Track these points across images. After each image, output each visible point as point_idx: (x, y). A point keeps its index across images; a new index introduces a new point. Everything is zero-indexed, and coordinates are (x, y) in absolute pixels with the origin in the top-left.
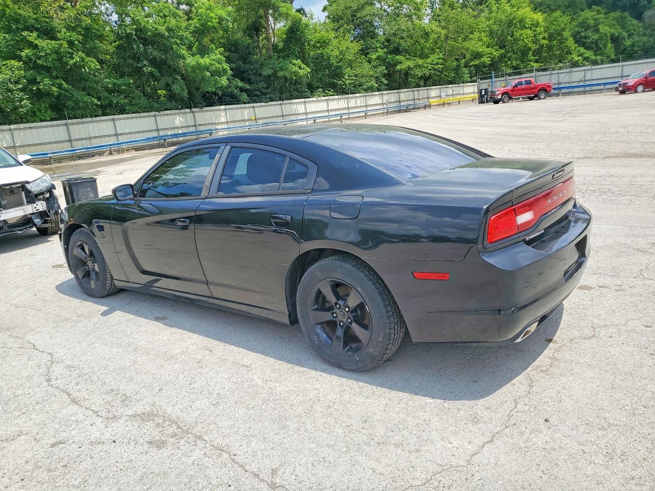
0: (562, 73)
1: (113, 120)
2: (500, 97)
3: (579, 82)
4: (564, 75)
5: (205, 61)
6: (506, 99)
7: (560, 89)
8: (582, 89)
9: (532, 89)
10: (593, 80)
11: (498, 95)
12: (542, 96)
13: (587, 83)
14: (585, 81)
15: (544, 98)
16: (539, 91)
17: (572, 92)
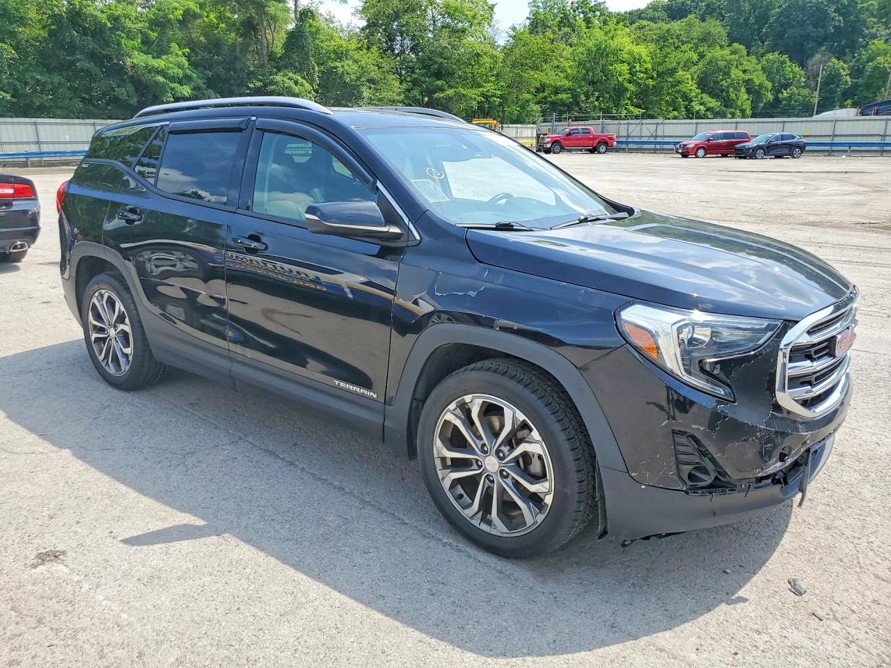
0: (632, 124)
1: (35, 124)
2: (549, 146)
3: (650, 137)
4: (634, 126)
5: (159, 63)
6: (557, 148)
7: (627, 143)
8: (652, 146)
9: (589, 139)
10: (665, 136)
11: (548, 143)
12: (603, 148)
13: (659, 140)
14: (656, 137)
15: (604, 153)
16: (599, 143)
17: (641, 149)
